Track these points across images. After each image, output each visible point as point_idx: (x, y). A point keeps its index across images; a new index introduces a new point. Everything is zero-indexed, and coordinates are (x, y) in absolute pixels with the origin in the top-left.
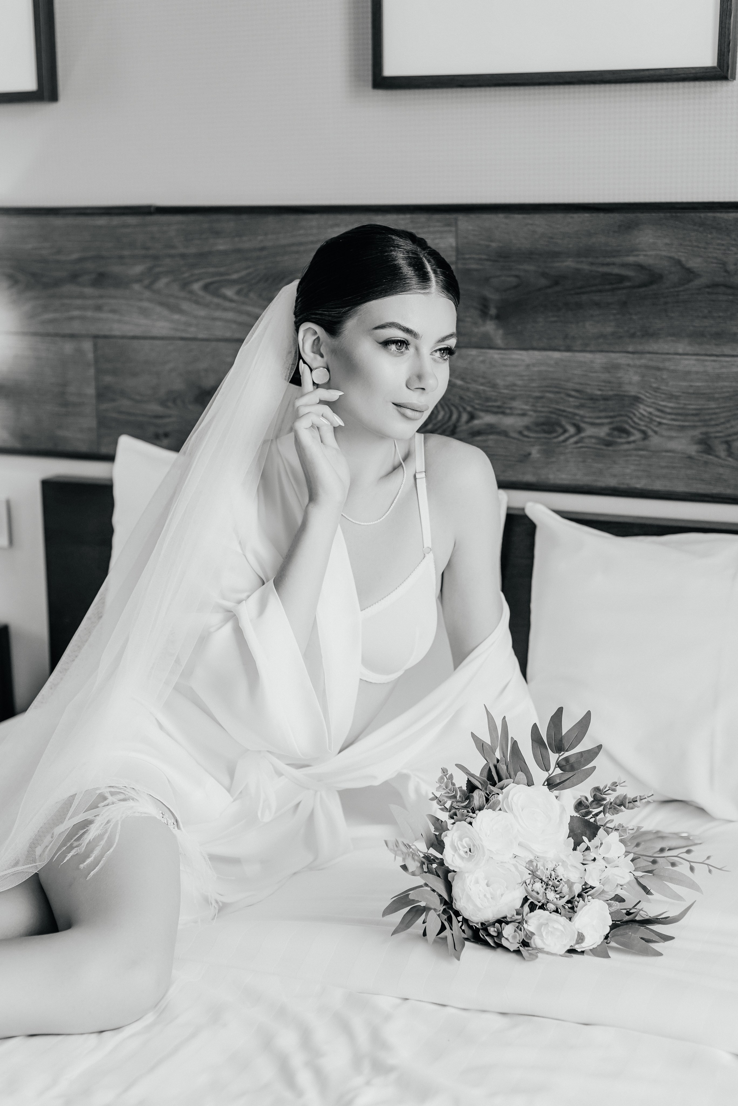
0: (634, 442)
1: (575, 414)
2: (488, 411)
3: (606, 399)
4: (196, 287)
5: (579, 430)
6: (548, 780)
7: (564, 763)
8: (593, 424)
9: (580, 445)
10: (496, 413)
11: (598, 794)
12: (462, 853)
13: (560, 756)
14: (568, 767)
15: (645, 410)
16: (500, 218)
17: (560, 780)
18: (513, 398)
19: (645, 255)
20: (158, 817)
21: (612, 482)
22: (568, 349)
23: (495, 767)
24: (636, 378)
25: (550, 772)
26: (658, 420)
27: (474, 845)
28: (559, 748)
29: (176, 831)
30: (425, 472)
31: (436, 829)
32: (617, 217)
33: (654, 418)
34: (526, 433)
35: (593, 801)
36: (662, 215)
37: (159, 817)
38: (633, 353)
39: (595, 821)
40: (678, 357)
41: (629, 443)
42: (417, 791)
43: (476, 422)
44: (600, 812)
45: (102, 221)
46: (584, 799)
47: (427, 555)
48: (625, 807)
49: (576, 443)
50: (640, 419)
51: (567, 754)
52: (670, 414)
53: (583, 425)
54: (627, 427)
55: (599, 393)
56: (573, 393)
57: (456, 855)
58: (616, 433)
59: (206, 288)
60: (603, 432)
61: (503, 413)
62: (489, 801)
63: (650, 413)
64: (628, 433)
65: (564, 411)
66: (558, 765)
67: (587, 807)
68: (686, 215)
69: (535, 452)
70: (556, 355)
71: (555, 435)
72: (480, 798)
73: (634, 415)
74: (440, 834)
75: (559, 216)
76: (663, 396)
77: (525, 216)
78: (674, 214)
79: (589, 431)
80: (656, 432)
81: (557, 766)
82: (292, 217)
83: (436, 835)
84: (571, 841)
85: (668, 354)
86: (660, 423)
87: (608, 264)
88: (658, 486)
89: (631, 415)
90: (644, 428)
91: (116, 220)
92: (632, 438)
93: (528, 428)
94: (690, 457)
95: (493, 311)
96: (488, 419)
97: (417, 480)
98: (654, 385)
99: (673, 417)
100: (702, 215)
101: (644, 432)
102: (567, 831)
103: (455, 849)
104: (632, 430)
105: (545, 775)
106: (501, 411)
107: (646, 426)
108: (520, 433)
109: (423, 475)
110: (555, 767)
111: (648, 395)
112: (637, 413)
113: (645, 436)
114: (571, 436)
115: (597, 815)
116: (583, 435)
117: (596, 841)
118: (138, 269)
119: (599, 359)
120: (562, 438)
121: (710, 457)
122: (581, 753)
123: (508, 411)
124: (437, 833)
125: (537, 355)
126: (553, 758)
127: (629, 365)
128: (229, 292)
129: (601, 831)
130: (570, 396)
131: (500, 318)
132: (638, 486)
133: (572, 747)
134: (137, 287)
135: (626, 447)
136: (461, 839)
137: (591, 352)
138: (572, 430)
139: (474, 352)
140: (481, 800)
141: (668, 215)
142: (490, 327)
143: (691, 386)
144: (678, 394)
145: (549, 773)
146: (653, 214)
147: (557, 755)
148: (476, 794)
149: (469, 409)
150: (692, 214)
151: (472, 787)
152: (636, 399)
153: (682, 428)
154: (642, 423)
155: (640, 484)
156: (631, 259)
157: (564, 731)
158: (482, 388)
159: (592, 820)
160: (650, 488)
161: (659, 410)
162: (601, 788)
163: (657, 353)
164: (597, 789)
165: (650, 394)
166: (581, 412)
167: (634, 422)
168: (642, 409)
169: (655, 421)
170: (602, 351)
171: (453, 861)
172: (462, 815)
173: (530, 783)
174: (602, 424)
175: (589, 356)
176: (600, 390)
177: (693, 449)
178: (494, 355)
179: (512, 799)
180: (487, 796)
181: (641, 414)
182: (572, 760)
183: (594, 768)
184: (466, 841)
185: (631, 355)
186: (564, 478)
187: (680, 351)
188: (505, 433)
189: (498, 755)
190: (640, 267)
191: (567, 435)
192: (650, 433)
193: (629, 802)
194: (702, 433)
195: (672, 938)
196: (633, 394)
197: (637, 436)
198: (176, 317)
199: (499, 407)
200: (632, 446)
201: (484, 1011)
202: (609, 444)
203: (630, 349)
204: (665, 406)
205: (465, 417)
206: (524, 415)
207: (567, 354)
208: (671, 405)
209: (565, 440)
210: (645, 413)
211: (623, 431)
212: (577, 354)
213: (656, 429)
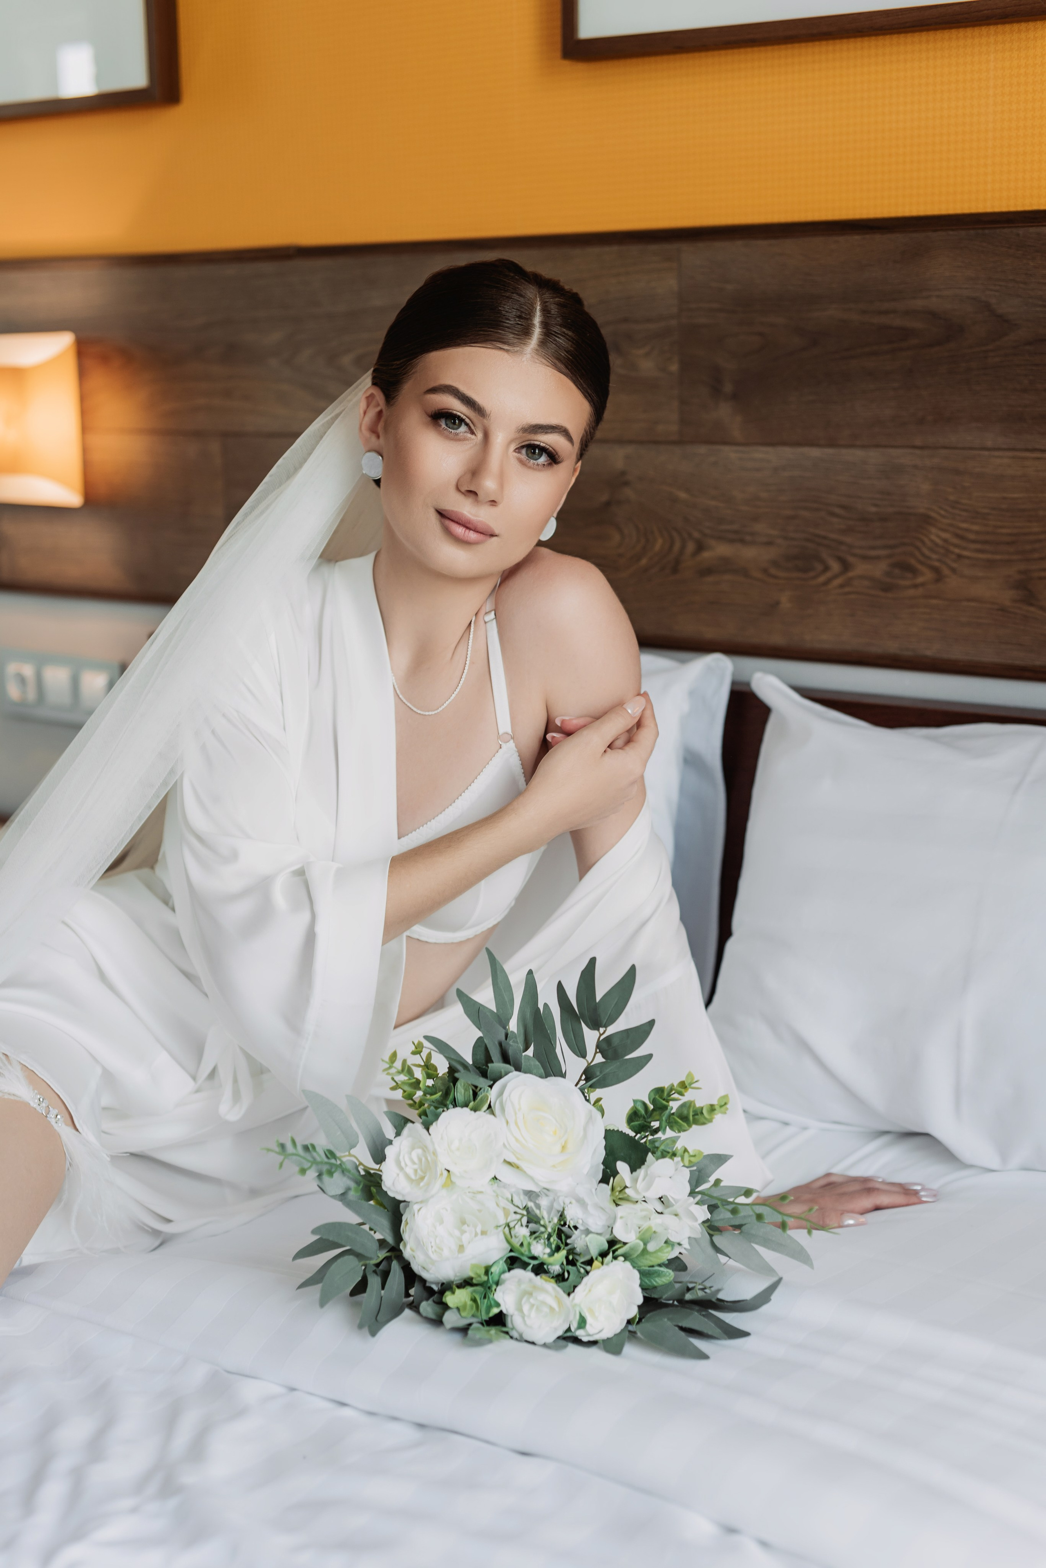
0: (923, 584)
1: (841, 543)
2: (720, 538)
3: (884, 519)
4: (347, 361)
5: (846, 566)
6: (584, 1070)
8: (865, 558)
9: (847, 589)
10: (732, 541)
11: (660, 1098)
13: (601, 1035)
14: (611, 1053)
15: (939, 537)
17: (601, 1072)
18: (756, 519)
19: (938, 296)
21: (892, 647)
22: (832, 443)
23: (501, 1045)
24: (926, 487)
25: (589, 1059)
26: (957, 551)
28: (594, 1023)
32: (899, 239)
33: (952, 548)
34: (773, 571)
35: (651, 1109)
38: (921, 448)
39: (648, 1141)
40: (986, 453)
41: (916, 586)
43: (706, 555)
44: (659, 1128)
45: (231, 270)
46: (641, 1106)
47: (504, 746)
49: (842, 586)
50: (931, 550)
51: (607, 1032)
52: (974, 542)
53: (851, 559)
54: (913, 562)
55: (873, 509)
56: (838, 511)
57: (400, 1176)
58: (897, 571)
59: (358, 361)
60: (878, 570)
61: (742, 541)
62: (477, 1096)
63: (945, 541)
64: (914, 571)
65: (825, 538)
66: (598, 1048)
67: (644, 1118)
68: (998, 231)
69: (785, 600)
70: (815, 452)
71: (812, 574)
72: (465, 1089)
73: (923, 543)
75: (817, 242)
76: (964, 514)
77: (773, 242)
78: (980, 231)
79: (861, 568)
80: (954, 570)
81: (597, 1050)
84: (601, 1167)
85: (971, 449)
86: (960, 556)
87: (886, 312)
88: (957, 653)
89: (919, 544)
90: (937, 564)
92: (920, 580)
93: (775, 563)
94: (1003, 609)
95: (728, 388)
96: (722, 550)
98: (952, 498)
99: (978, 546)
100: (1021, 231)
101: (936, 570)
103: (400, 1165)
104: (919, 567)
105: (582, 1064)
106: (739, 538)
107: (939, 560)
108: (765, 571)
110: (596, 1053)
111: (943, 512)
112: (926, 540)
113: (939, 577)
114: (835, 577)
116: (850, 574)
117: (640, 1170)
118: (275, 337)
119: (874, 457)
120: (822, 579)
121: (1032, 609)
122: (625, 1032)
123: (748, 538)
125: (788, 453)
126: (591, 1037)
127: (915, 467)
129: (653, 1160)
130: (833, 514)
131: (738, 397)
132: (929, 653)
133: (612, 1020)
134: (274, 362)
135: (911, 592)
137: (863, 447)
138: (835, 566)
139: (702, 449)
140: (466, 1093)
141: (972, 232)
142: (724, 412)
143: (1004, 498)
144: (986, 511)
145: (587, 1061)
146: (951, 233)
148: (461, 1085)
149: (696, 535)
150: (1006, 231)
151: (454, 1076)
152: (926, 520)
153: (990, 564)
154: (934, 556)
155: (931, 651)
156: (919, 304)
157: (599, 997)
158: (713, 503)
160: (945, 656)
161: (958, 536)
163: (955, 448)
165: (946, 511)
166: (848, 540)
167: (923, 555)
168: (935, 535)
169: (952, 553)
170: (877, 446)
173: (551, 1073)
174: (878, 558)
175: (859, 453)
176: (876, 505)
177: (1007, 597)
178: (730, 453)
179: (511, 1093)
180: (474, 1088)
181: (932, 541)
182: (616, 1042)
185: (918, 452)
186: (824, 640)
187: (989, 444)
188: (744, 572)
190: (932, 315)
191: (829, 574)
192: (946, 571)
194: (1020, 572)
195: (745, 1334)
196: (922, 511)
197: (927, 575)
199: (736, 532)
200: (920, 591)
201: (395, 1419)
202: (887, 588)
203: (918, 442)
204: (967, 530)
205: (691, 547)
206: (769, 544)
207: (830, 451)
208: (975, 528)
209: (826, 583)
210: (938, 541)
211: (907, 568)
212: (844, 451)
213: (954, 565)
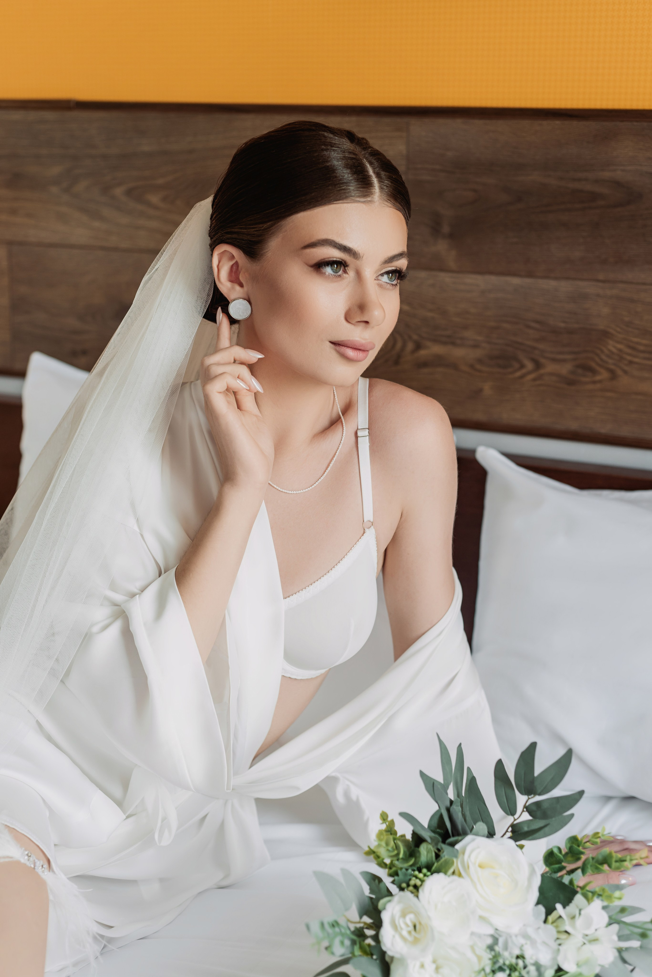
0: (600, 381)
1: (535, 348)
2: (436, 341)
3: (570, 332)
4: (119, 191)
5: (538, 365)
6: (512, 826)
7: (534, 808)
8: (554, 360)
9: (538, 383)
10: (445, 343)
11: (575, 846)
12: (405, 933)
13: (529, 799)
14: (539, 814)
15: (614, 347)
16: (458, 123)
17: (528, 827)
18: (465, 327)
19: (622, 170)
20: (22, 861)
21: (574, 426)
22: (530, 275)
23: (448, 810)
24: (606, 311)
25: (516, 816)
26: (629, 358)
27: (420, 923)
28: (529, 791)
29: (46, 875)
30: (368, 429)
31: (372, 891)
32: (592, 125)
33: (625, 356)
34: (478, 367)
35: (567, 854)
36: (645, 124)
37: (24, 860)
38: (603, 281)
39: (571, 882)
41: (594, 382)
42: (347, 795)
43: (423, 353)
44: (576, 869)
45: (17, 115)
46: (556, 851)
47: (367, 530)
48: (610, 866)
49: (534, 380)
50: (608, 356)
51: (538, 798)
52: (643, 352)
53: (542, 361)
54: (593, 365)
55: (562, 325)
56: (533, 324)
57: (398, 938)
58: (580, 371)
59: (129, 193)
60: (565, 369)
61: (454, 344)
62: (440, 858)
63: (620, 350)
64: (593, 371)
65: (522, 344)
66: (528, 808)
67: (559, 862)
69: (487, 389)
70: (516, 281)
71: (510, 370)
72: (428, 852)
73: (602, 351)
74: (378, 899)
75: (525, 123)
76: (636, 331)
77: (486, 121)
79: (550, 367)
80: (625, 372)
81: (525, 810)
82: (224, 117)
83: (371, 898)
84: (542, 909)
85: (644, 284)
86: (631, 362)
87: (579, 180)
88: (625, 431)
89: (599, 352)
90: (612, 367)
91: (32, 115)
92: (598, 378)
93: (480, 361)
95: (446, 229)
96: (436, 349)
97: (359, 438)
98: (627, 319)
99: (647, 355)
101: (612, 372)
102: (535, 895)
103: (395, 927)
104: (598, 368)
105: (510, 820)
106: (451, 341)
107: (615, 364)
108: (472, 366)
109: (366, 432)
110: (523, 811)
111: (619, 330)
112: (604, 349)
113: (613, 376)
114: (529, 373)
115: (572, 871)
116: (542, 371)
117: (572, 908)
118: (56, 170)
119: (564, 287)
120: (518, 374)
122: (558, 799)
123: (459, 341)
124: (373, 896)
125: (494, 280)
126: (521, 800)
127: (598, 295)
128: (154, 199)
129: (579, 898)
130: (529, 327)
131: (451, 236)
132: (604, 431)
133: (546, 790)
134: (54, 190)
135: (591, 387)
136: (404, 915)
137: (556, 278)
138: (530, 366)
139: (423, 274)
140: (429, 855)
142: (442, 247)
145: (514, 818)
146: (635, 123)
147: (525, 798)
148: (424, 848)
149: (415, 337)
151: (418, 840)
152: (606, 334)
154: (610, 361)
155: (605, 429)
156: (607, 175)
157: (537, 772)
158: (430, 314)
159: (566, 880)
160: (618, 433)
161: (630, 347)
162: (579, 837)
163: (631, 283)
164: (574, 840)
165: (621, 328)
166: (541, 346)
167: (602, 360)
168: (612, 346)
169: (625, 359)
170: (568, 278)
171: (392, 944)
172: (405, 875)
173: (491, 834)
174: (564, 361)
175: (553, 283)
176: (564, 322)
178: (446, 278)
179: (469, 856)
180: (436, 851)
181: (609, 350)
182: (545, 806)
183: (572, 815)
184: (410, 918)
185: (600, 284)
186: (519, 418)
188: (454, 366)
189: (451, 794)
190: (617, 184)
191: (524, 371)
192: (619, 372)
193: (616, 861)
196: (602, 328)
197: (604, 375)
198: (97, 224)
199: (448, 337)
200: (598, 386)
202: (571, 383)
203: (601, 277)
204: (637, 343)
205: (410, 346)
206: (476, 346)
207: (528, 281)
208: (644, 342)
209: (522, 377)
210: (614, 350)
211: (587, 369)
212: (540, 281)
213: (626, 368)
